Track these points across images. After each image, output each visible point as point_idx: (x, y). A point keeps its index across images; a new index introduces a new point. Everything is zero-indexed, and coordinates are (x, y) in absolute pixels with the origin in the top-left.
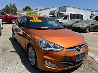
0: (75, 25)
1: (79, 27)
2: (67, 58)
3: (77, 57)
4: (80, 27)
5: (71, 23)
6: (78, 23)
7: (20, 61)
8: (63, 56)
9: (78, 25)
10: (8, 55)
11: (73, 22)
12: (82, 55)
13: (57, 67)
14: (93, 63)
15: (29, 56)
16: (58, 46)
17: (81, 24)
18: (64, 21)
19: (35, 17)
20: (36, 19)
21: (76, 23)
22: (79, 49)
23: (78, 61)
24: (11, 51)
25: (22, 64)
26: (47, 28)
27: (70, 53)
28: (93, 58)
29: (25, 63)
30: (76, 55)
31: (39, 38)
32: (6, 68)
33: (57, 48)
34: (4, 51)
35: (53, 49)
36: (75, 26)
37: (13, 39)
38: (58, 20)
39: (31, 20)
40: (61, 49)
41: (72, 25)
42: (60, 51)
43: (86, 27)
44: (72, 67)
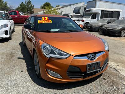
0: (105, 26)
1: (111, 29)
2: (74, 67)
3: (88, 68)
4: (113, 29)
5: (100, 24)
6: (110, 24)
7: (26, 69)
8: (69, 64)
9: (109, 27)
10: (14, 62)
11: (104, 22)
12: (96, 65)
13: (62, 78)
14: (116, 77)
15: (35, 64)
16: (64, 53)
17: (114, 24)
18: (91, 22)
19: (44, 17)
20: (45, 19)
21: (108, 23)
22: (93, 58)
23: (90, 72)
24: (18, 58)
25: (27, 73)
26: (57, 30)
27: (78, 61)
28: (118, 71)
29: (30, 72)
30: (86, 64)
31: (43, 43)
32: (9, 75)
33: (63, 56)
34: (10, 58)
35: (58, 56)
36: (105, 28)
37: (23, 44)
38: (83, 19)
39: (38, 21)
40: (66, 57)
41: (102, 26)
42: (66, 58)
43: (120, 29)
44: (82, 79)
